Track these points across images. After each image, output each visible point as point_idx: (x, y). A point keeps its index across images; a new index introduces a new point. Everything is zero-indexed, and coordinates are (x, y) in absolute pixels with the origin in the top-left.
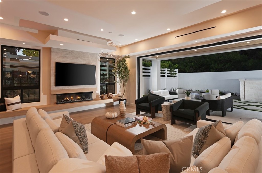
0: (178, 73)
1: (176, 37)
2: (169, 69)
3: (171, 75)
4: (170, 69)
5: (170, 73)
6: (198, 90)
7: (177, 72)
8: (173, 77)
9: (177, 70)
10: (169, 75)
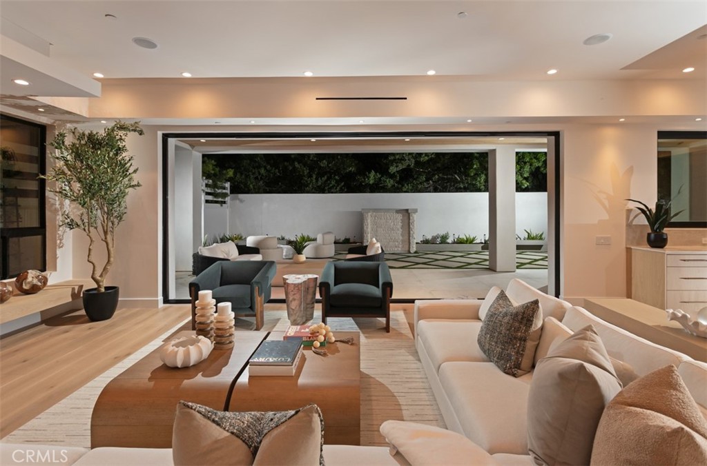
0: (232, 192)
1: (317, 99)
2: (211, 182)
3: (215, 199)
4: (213, 182)
5: (213, 191)
6: (283, 236)
7: (228, 191)
8: (218, 205)
9: (228, 185)
10: (210, 198)
